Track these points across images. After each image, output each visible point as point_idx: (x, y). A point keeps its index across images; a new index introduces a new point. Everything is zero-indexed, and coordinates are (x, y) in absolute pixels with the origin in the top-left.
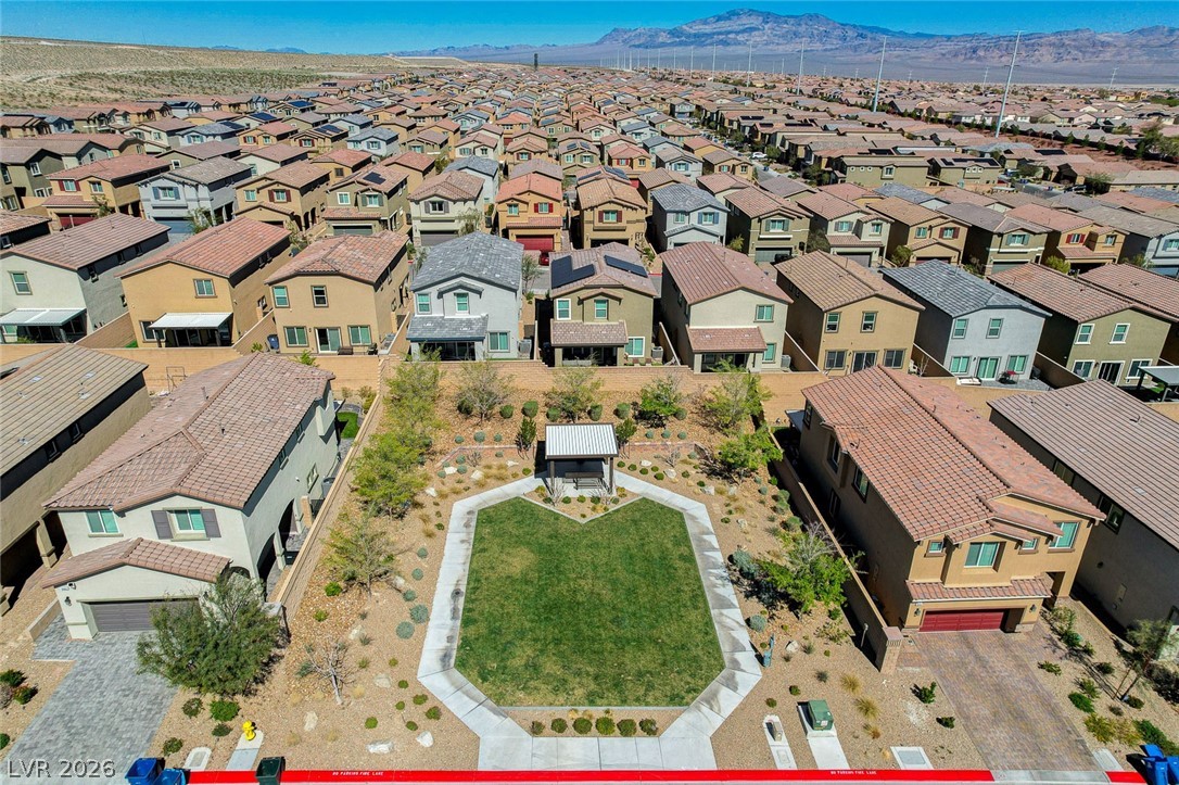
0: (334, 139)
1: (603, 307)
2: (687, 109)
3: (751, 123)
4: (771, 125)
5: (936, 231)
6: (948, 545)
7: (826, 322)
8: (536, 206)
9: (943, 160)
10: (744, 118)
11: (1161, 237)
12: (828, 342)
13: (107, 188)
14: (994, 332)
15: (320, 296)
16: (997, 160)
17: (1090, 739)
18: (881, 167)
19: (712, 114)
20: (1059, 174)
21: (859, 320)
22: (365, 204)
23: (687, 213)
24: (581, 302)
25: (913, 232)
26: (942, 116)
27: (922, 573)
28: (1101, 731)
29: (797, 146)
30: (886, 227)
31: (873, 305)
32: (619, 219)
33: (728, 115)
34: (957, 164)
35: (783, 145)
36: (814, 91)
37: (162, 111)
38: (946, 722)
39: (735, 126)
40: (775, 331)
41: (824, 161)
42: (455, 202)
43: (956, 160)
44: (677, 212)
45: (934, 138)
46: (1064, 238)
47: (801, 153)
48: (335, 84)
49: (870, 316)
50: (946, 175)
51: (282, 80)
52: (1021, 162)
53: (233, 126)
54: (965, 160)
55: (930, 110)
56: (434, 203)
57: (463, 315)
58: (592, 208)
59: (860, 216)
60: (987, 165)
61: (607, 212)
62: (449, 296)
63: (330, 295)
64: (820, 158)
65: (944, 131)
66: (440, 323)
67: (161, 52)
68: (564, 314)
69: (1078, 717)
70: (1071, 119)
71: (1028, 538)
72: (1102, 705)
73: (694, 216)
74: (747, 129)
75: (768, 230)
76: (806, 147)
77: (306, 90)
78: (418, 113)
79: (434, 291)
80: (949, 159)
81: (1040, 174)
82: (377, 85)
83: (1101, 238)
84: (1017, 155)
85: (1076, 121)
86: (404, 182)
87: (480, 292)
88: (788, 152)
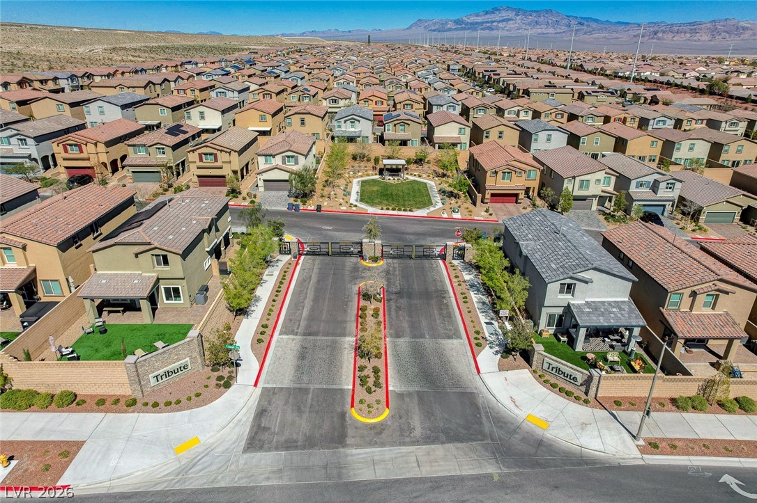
0: (275, 77)
1: (403, 127)
2: (457, 67)
3: (488, 74)
4: (498, 74)
5: (553, 115)
6: (496, 173)
7: (485, 135)
8: (376, 102)
9: (587, 92)
10: (485, 71)
11: (654, 119)
13: (197, 92)
14: (549, 140)
15: (303, 122)
18: (548, 94)
19: (470, 70)
21: (497, 134)
22: (303, 100)
23: (442, 106)
24: (395, 125)
25: (543, 115)
26: (608, 72)
27: (489, 182)
29: (510, 85)
30: (531, 113)
31: (502, 128)
32: (412, 108)
33: (478, 70)
34: (593, 94)
35: (503, 84)
36: (538, 58)
37: (181, 65)
38: (491, 215)
39: (481, 76)
40: (466, 137)
41: (521, 91)
42: (342, 99)
43: (593, 92)
44: (437, 105)
45: (593, 82)
46: (612, 119)
47: (511, 89)
48: (257, 53)
49: (501, 133)
51: (224, 50)
52: (635, 94)
53: (225, 71)
54: (598, 92)
55: (602, 69)
56: (332, 100)
57: (353, 130)
58: (400, 103)
59: (519, 108)
60: (609, 94)
61: (407, 105)
62: (348, 122)
63: (306, 121)
64: (520, 89)
66: (345, 132)
67: (151, 35)
68: (389, 130)
71: (517, 170)
73: (445, 107)
74: (487, 77)
75: (477, 113)
76: (513, 84)
77: (245, 55)
78: (309, 67)
79: (343, 120)
80: (590, 92)
81: (642, 101)
82: (279, 53)
83: (628, 120)
84: (633, 91)
86: (317, 93)
87: (359, 121)
88: (505, 87)
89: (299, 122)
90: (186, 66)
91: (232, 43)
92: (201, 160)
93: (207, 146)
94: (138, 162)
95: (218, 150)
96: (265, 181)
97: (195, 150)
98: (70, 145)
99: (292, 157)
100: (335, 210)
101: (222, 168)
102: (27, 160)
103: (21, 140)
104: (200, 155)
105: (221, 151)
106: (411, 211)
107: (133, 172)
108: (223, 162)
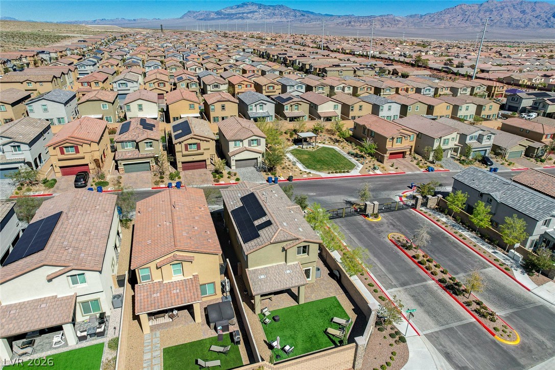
1: (297, 107)
2: (250, 50)
3: (284, 56)
4: (292, 57)
5: (366, 89)
6: (393, 138)
7: (351, 109)
8: (246, 85)
9: (356, 68)
10: (279, 54)
11: (424, 88)
12: (352, 114)
13: (101, 84)
14: (389, 109)
15: (223, 107)
16: (373, 67)
17: (420, 168)
18: (338, 71)
19: (263, 53)
20: (393, 72)
21: (358, 108)
24: (291, 106)
25: (359, 89)
26: (347, 51)
27: (388, 145)
28: (421, 167)
29: (305, 64)
30: (352, 88)
31: (362, 103)
32: (274, 89)
33: (272, 53)
34: (361, 69)
35: (299, 64)
36: (293, 41)
37: (36, 55)
38: (397, 168)
39: (276, 57)
40: (339, 112)
41: (318, 70)
44: (290, 86)
45: (348, 60)
46: (400, 89)
47: (308, 67)
49: (361, 107)
50: (358, 73)
52: (381, 68)
53: (92, 61)
54: (363, 68)
55: (342, 49)
56: (215, 85)
57: (261, 111)
58: (265, 85)
59: (344, 85)
60: (370, 69)
62: (258, 106)
63: (226, 107)
64: (316, 68)
65: (351, 57)
66: (256, 113)
68: (287, 109)
69: (417, 166)
70: (392, 53)
71: (406, 136)
72: (421, 164)
73: (296, 87)
74: (282, 58)
76: (309, 65)
79: (254, 105)
80: (358, 68)
81: (387, 72)
83: (410, 89)
84: (379, 66)
85: (394, 53)
87: (266, 104)
88: (302, 66)
89: (220, 108)
90: (41, 55)
91: (45, 30)
92: (186, 149)
93: (191, 138)
94: (128, 156)
95: (201, 140)
96: (236, 161)
97: (182, 142)
98: (66, 147)
99: (255, 140)
100: (300, 178)
101: (203, 154)
102: (22, 164)
103: (14, 146)
104: (186, 146)
105: (203, 140)
106: (348, 172)
107: (124, 165)
108: (204, 149)
